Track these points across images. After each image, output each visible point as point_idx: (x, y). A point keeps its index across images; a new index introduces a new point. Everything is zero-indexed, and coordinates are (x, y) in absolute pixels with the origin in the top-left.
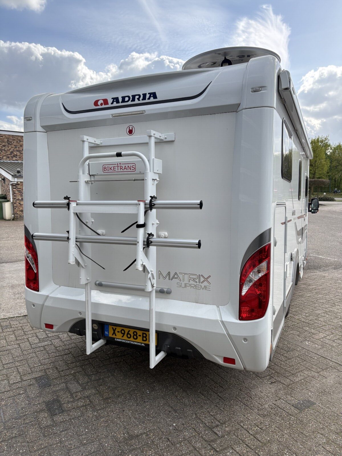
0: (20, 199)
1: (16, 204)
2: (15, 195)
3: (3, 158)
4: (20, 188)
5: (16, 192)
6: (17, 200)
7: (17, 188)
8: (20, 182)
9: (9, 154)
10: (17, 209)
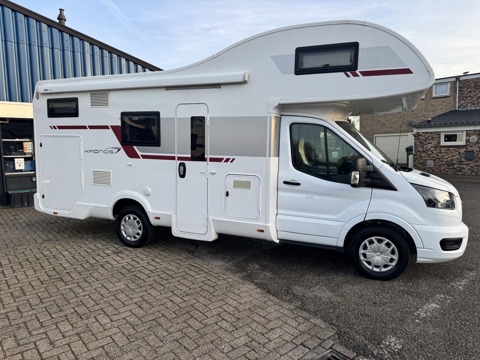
0: (421, 150)
1: (416, 156)
2: (416, 146)
3: (467, 106)
4: (422, 139)
5: (418, 143)
6: (418, 152)
7: (418, 139)
8: (422, 132)
9: (476, 100)
10: (417, 161)
